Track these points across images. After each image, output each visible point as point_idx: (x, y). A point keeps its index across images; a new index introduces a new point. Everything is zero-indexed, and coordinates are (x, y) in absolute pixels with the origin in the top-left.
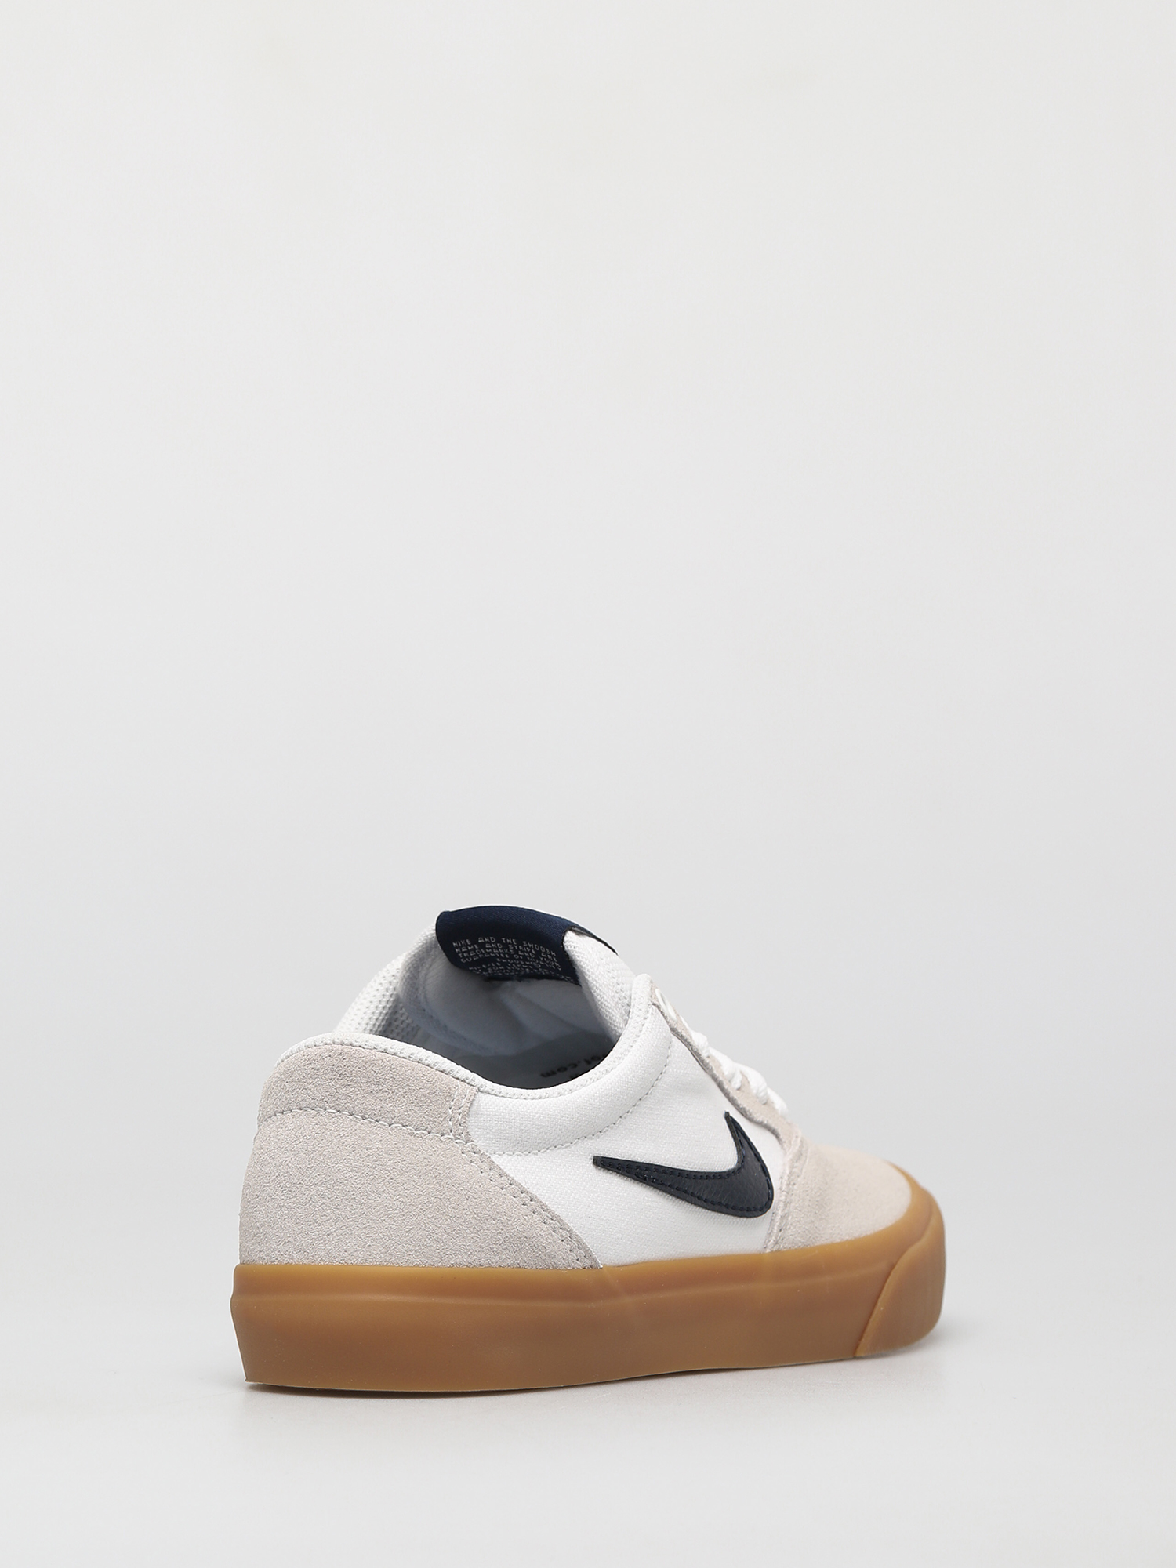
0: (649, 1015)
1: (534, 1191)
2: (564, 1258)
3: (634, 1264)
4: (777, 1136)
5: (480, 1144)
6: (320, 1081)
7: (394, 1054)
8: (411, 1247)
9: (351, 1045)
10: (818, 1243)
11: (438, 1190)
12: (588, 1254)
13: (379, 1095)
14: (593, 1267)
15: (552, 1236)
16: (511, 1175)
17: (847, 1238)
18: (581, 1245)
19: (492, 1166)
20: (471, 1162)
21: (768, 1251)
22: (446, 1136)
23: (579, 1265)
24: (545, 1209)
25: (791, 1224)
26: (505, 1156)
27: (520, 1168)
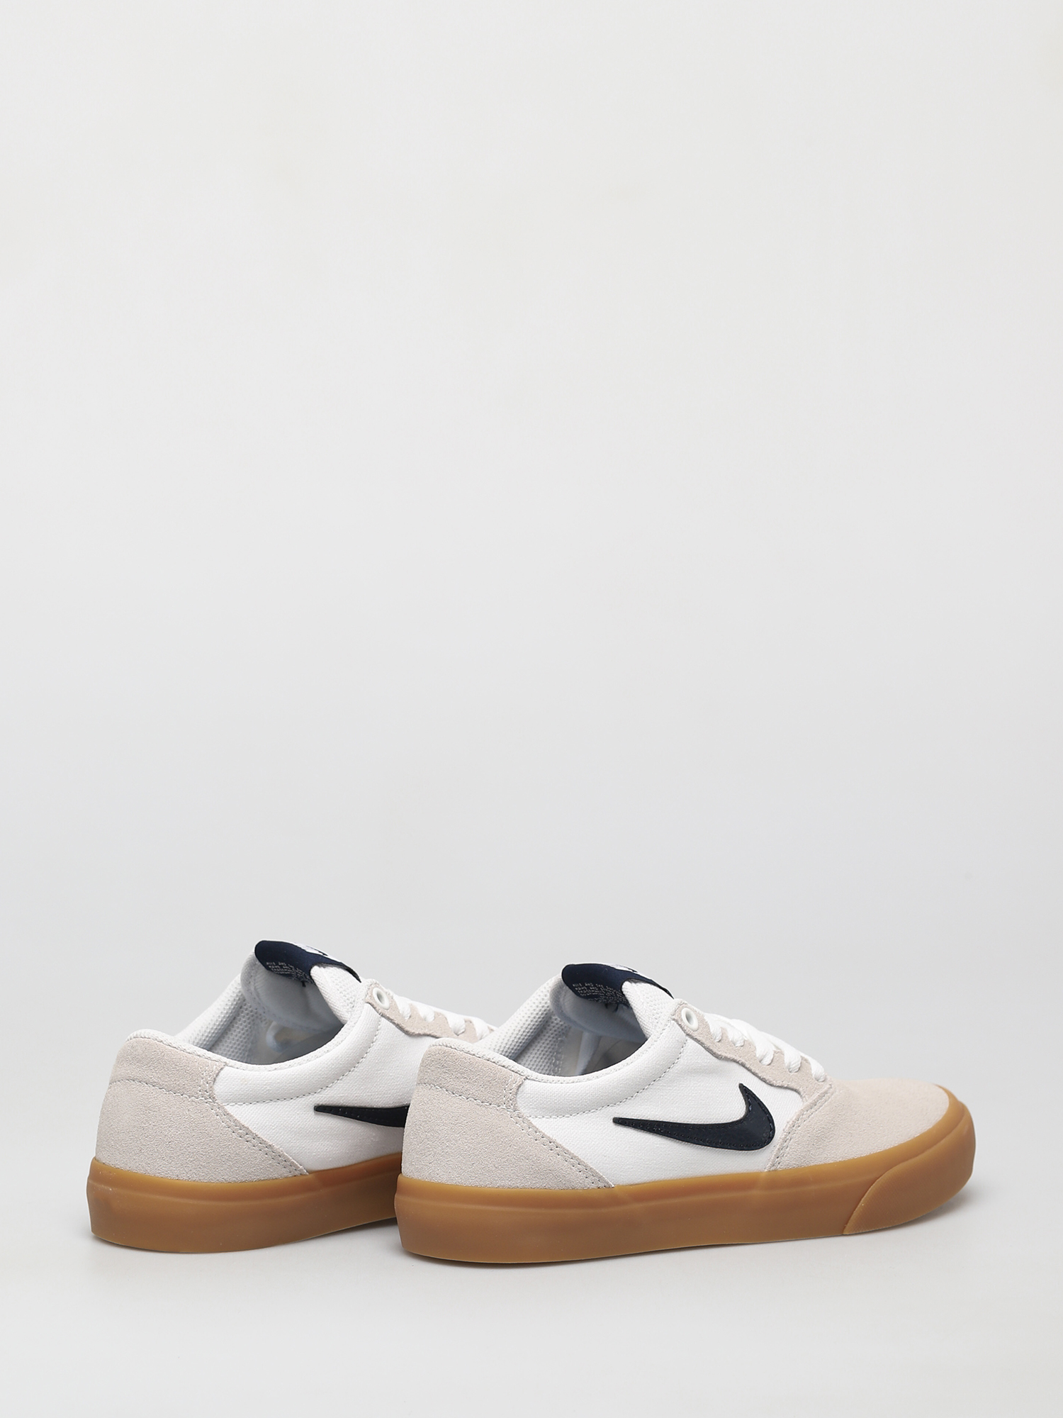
0: (667, 1027)
1: (559, 1141)
2: (580, 1182)
3: (645, 1183)
4: (799, 1093)
5: (524, 1111)
6: (433, 1068)
7: (474, 1055)
8: (473, 1174)
9: (451, 1047)
10: (812, 1164)
11: (491, 1141)
12: (600, 1178)
13: (462, 1080)
14: (608, 1187)
15: (571, 1169)
16: (543, 1131)
17: (840, 1160)
18: (595, 1174)
19: (530, 1125)
20: (517, 1123)
21: (766, 1170)
22: (501, 1107)
23: (594, 1186)
24: (567, 1152)
25: (788, 1153)
26: (544, 1119)
27: (551, 1127)
